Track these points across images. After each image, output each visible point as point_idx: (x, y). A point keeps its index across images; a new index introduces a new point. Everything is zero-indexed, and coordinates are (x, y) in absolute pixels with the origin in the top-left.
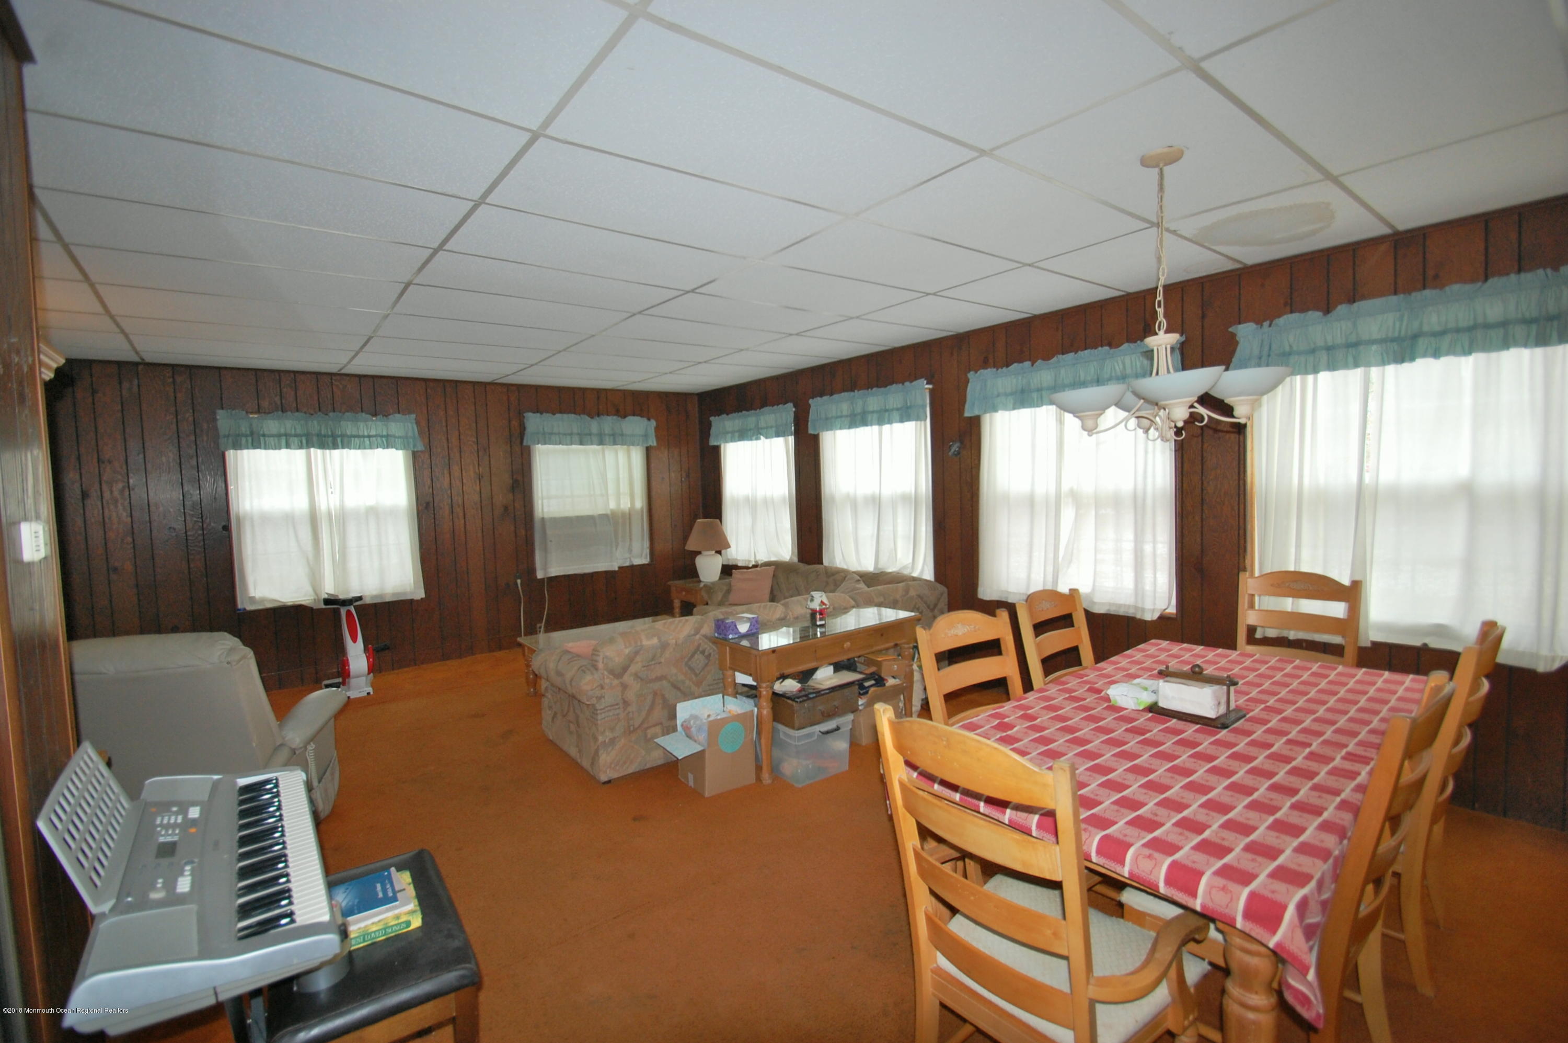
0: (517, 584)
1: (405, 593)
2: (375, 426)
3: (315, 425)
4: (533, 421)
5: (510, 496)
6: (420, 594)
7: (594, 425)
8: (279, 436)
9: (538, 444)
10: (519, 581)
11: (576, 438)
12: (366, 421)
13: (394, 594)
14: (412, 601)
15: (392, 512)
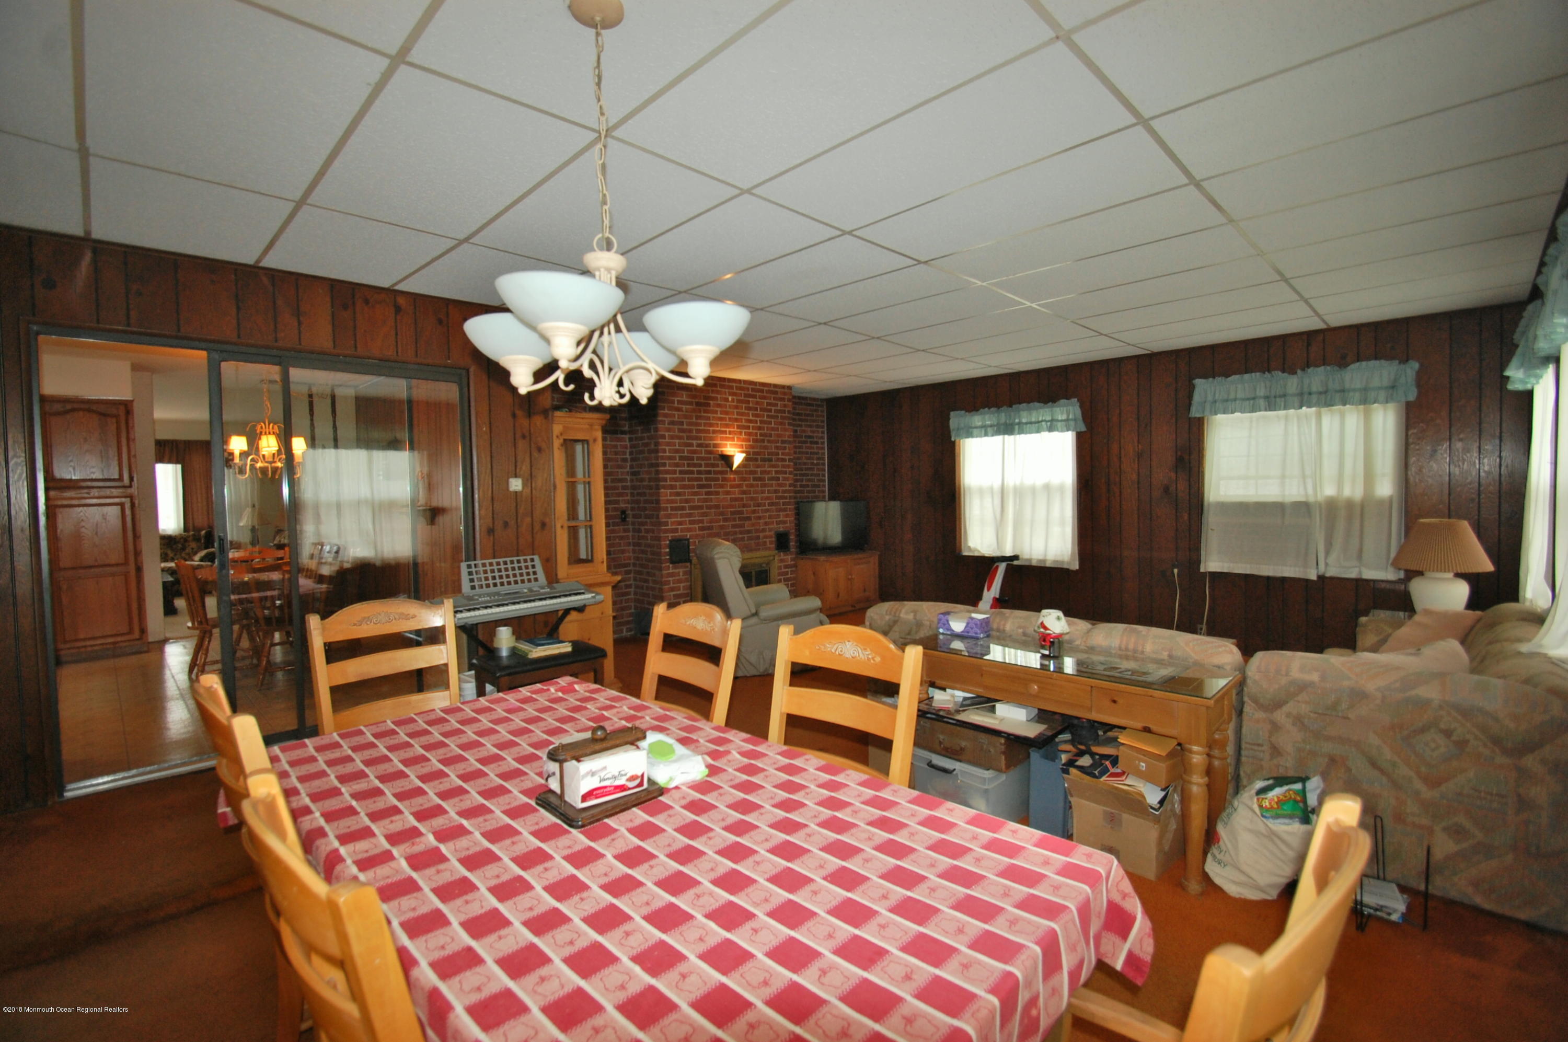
0: (1173, 572)
1: (1063, 562)
2: (1043, 413)
3: (1003, 416)
4: (1203, 388)
5: (1173, 475)
6: (1075, 566)
7: (1292, 383)
8: (982, 427)
9: (1216, 414)
10: (1176, 571)
11: (1262, 402)
12: (1037, 409)
13: (1055, 562)
14: (1067, 570)
15: (1061, 488)
